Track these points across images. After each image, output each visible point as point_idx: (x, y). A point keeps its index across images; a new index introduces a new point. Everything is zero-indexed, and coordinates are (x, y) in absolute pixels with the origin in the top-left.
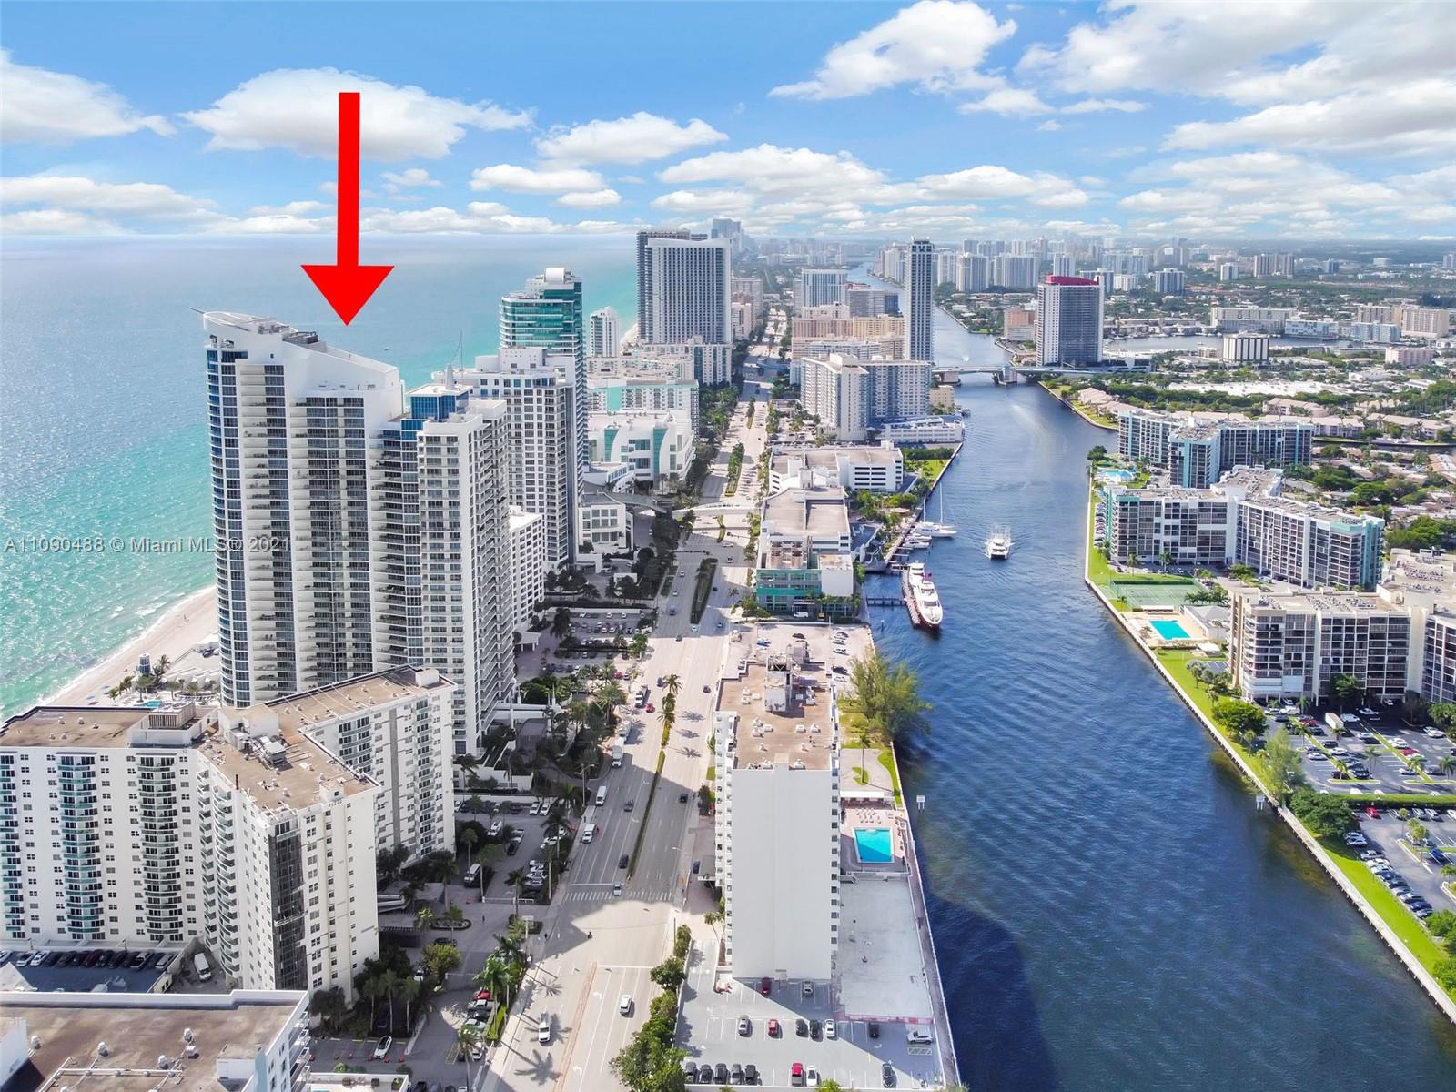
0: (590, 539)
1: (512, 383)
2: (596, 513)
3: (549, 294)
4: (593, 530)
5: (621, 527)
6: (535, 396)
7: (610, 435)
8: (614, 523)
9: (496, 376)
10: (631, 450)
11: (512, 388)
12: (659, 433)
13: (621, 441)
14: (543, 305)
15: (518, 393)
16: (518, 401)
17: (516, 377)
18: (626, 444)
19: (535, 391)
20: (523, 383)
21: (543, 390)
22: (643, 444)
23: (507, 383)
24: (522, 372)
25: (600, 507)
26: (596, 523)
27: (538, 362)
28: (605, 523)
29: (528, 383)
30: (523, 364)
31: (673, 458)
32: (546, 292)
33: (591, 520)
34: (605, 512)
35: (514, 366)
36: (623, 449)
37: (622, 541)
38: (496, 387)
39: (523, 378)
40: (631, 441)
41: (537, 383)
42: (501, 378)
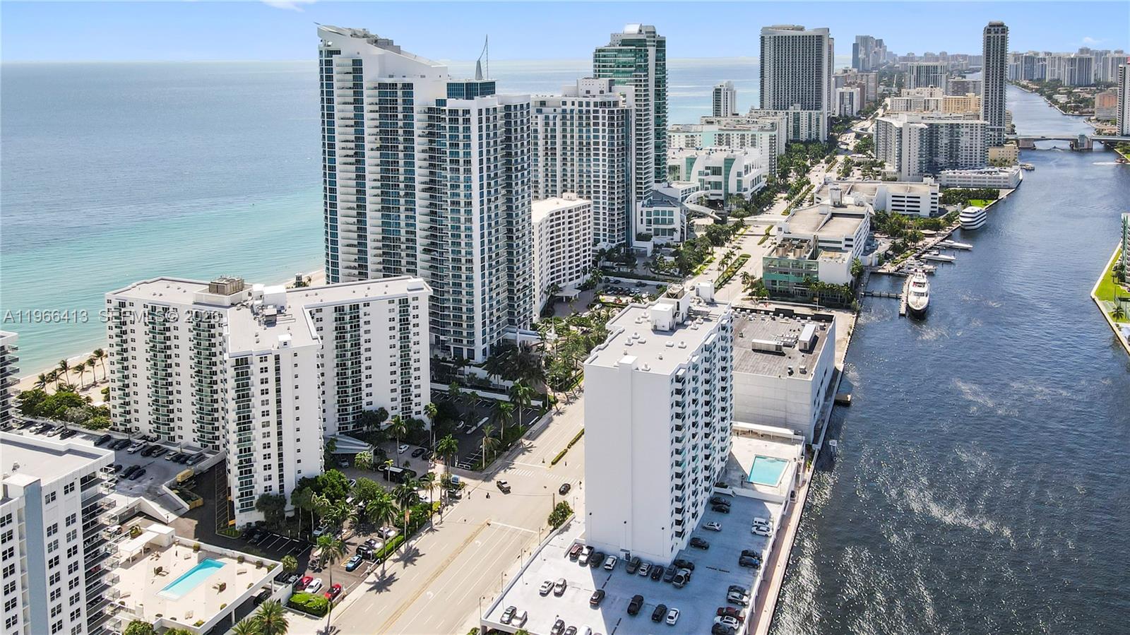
0: (652, 232)
1: (584, 105)
2: (657, 213)
3: (625, 42)
4: (653, 226)
5: (677, 225)
6: (600, 115)
7: (691, 162)
8: (671, 222)
9: (573, 99)
10: (707, 174)
11: (584, 108)
12: (729, 162)
13: (698, 167)
14: (620, 51)
15: (588, 112)
16: (588, 118)
17: (587, 99)
18: (702, 169)
19: (601, 110)
20: (592, 104)
21: (607, 110)
22: (716, 171)
23: (581, 104)
24: (594, 96)
25: (660, 209)
26: (657, 221)
27: (606, 89)
28: (664, 222)
29: (596, 104)
30: (595, 91)
31: (739, 182)
32: (623, 41)
33: (652, 218)
34: (664, 213)
35: (588, 92)
36: (700, 173)
37: (677, 236)
38: (573, 107)
39: (592, 100)
40: (707, 168)
41: (603, 104)
42: (577, 100)
